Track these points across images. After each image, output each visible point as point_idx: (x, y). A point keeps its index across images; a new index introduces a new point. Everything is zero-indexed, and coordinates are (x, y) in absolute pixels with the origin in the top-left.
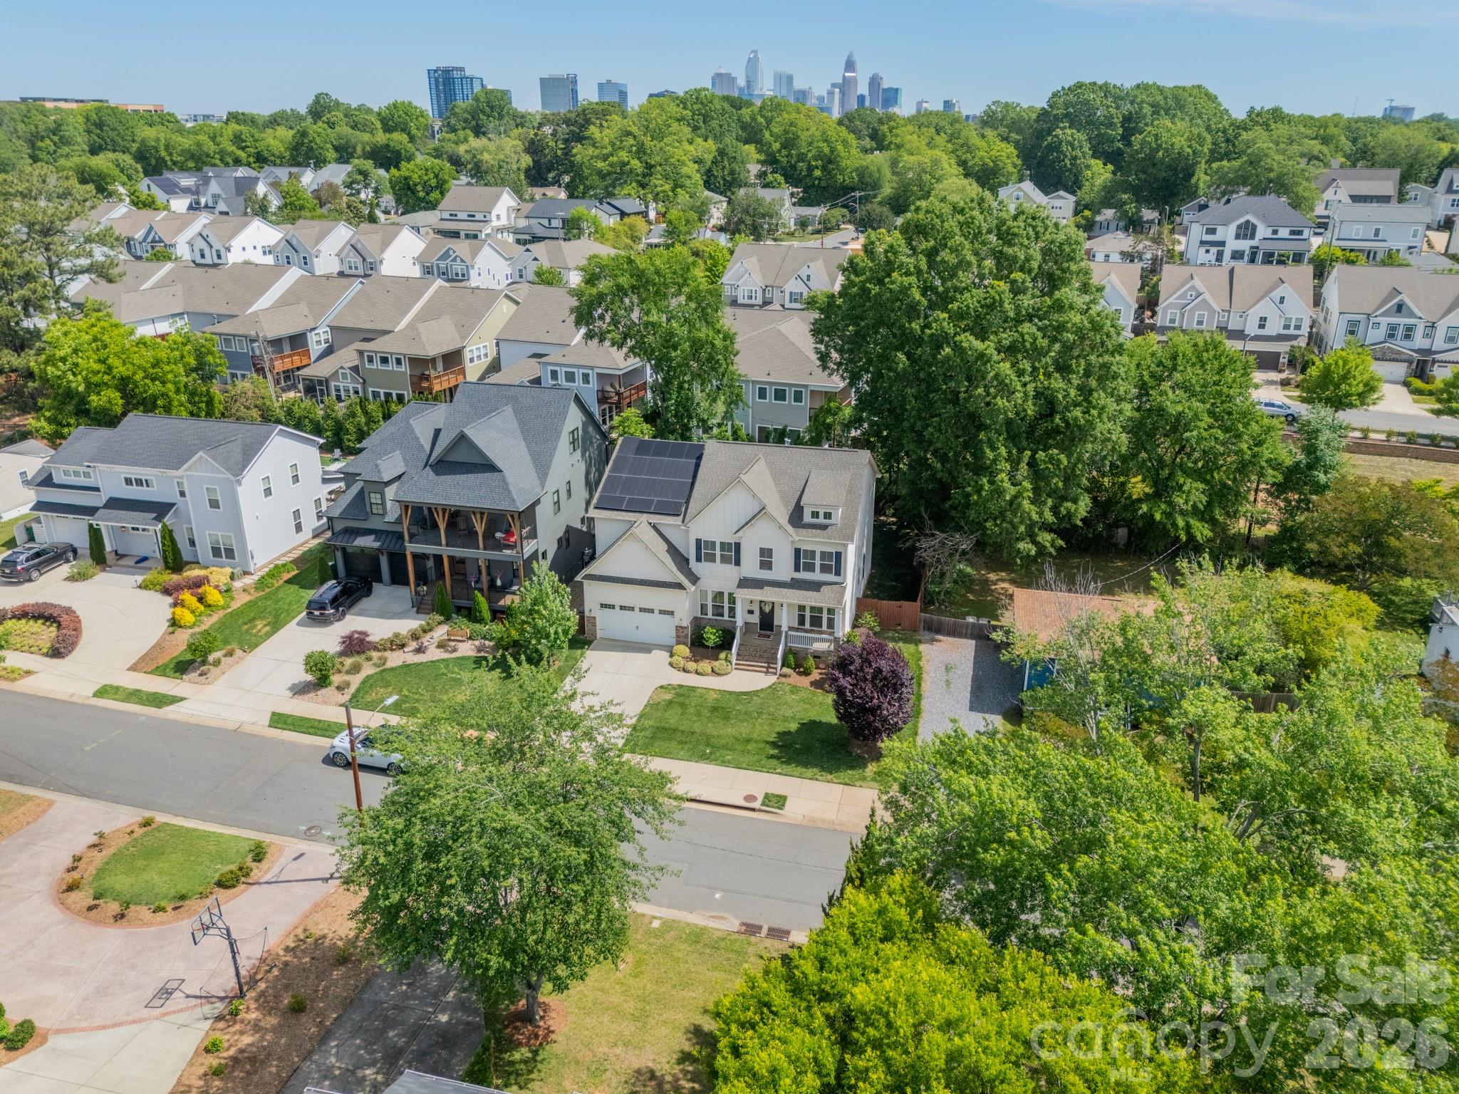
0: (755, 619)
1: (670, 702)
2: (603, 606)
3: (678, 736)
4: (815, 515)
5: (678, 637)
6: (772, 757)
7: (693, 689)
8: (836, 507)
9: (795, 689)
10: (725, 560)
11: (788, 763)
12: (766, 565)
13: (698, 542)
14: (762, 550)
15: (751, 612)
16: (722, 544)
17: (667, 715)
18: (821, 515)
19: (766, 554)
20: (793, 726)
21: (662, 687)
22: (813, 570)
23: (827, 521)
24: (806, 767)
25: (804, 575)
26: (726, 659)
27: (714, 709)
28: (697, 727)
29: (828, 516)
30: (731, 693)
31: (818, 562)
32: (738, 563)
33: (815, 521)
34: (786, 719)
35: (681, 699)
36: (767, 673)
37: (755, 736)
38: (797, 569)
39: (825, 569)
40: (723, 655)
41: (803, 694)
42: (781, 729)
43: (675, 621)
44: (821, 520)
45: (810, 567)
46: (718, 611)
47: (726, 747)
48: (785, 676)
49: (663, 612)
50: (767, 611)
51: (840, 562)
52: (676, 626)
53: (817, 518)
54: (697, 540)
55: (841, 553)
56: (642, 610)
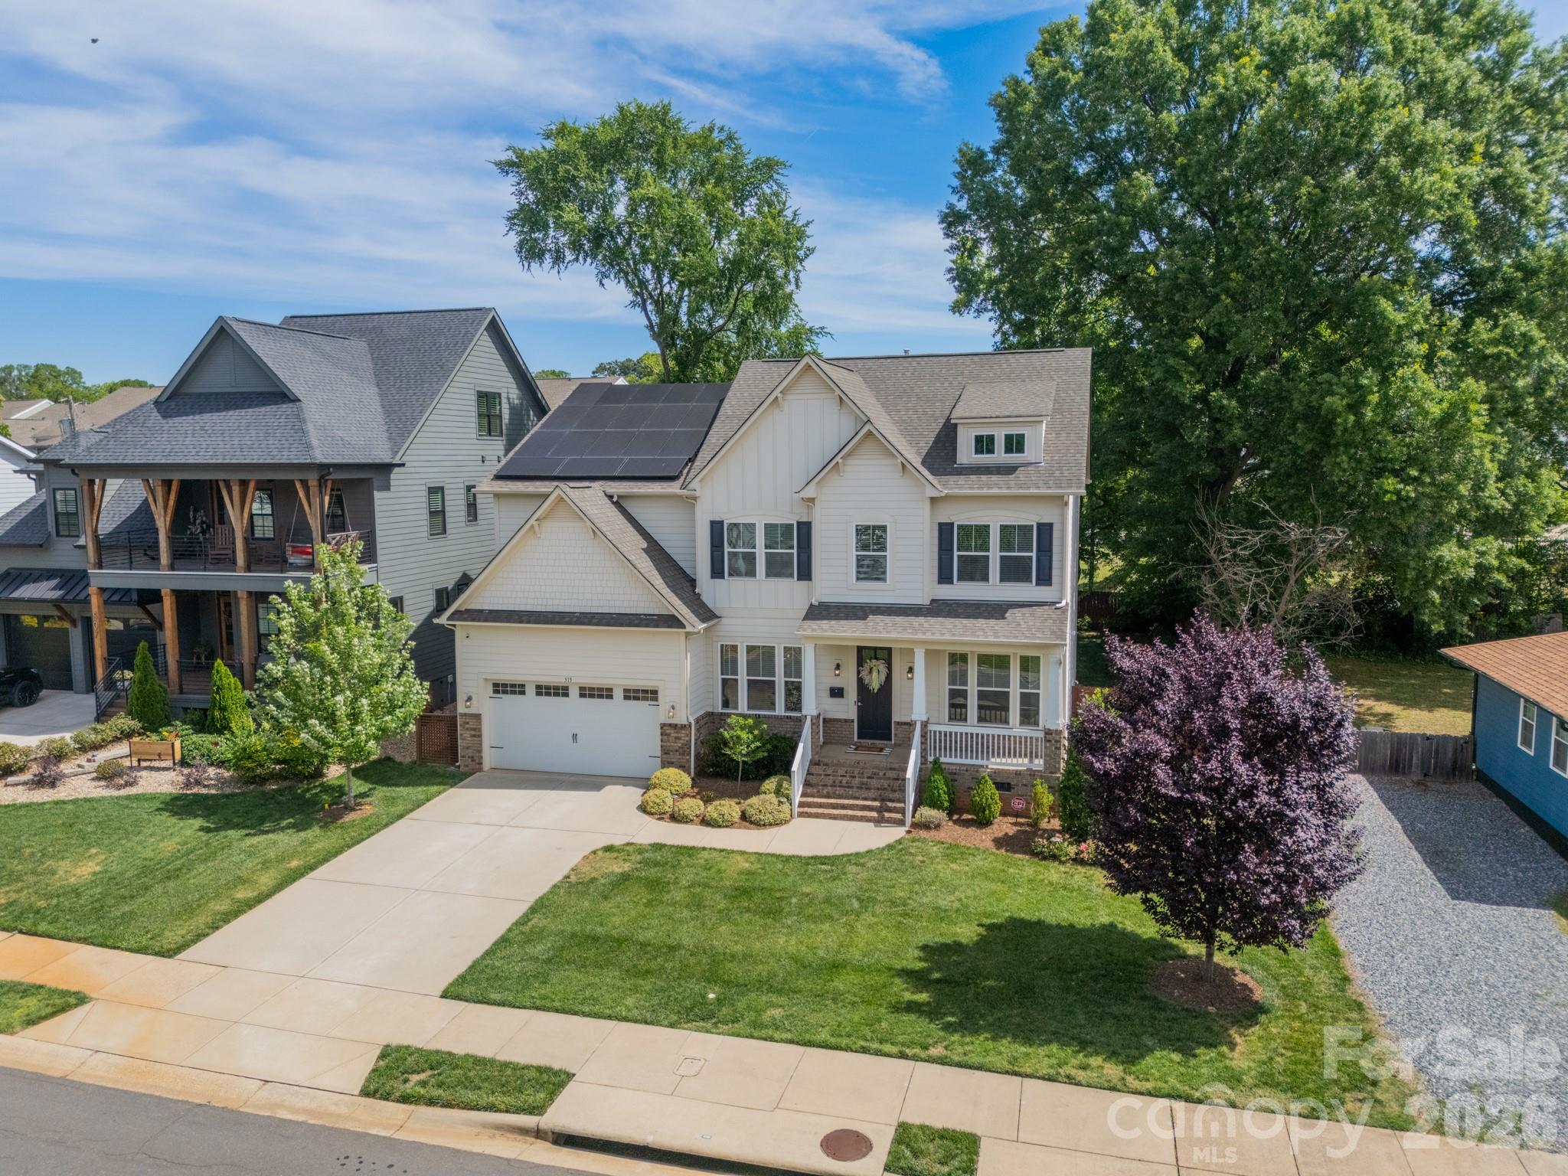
0: (847, 709)
1: (625, 878)
2: (501, 688)
3: (628, 956)
4: (984, 444)
5: (665, 751)
6: (911, 1007)
7: (690, 851)
8: (1034, 420)
9: (954, 852)
10: (777, 568)
11: (967, 1025)
12: (871, 569)
13: (716, 527)
14: (861, 531)
15: (837, 693)
16: (770, 529)
17: (606, 906)
18: (1000, 444)
19: (872, 538)
20: (967, 933)
21: (609, 849)
22: (983, 577)
23: (1014, 458)
24: (1028, 1041)
25: (962, 591)
26: (778, 792)
27: (742, 892)
28: (687, 935)
29: (1015, 444)
30: (787, 859)
31: (995, 555)
32: (805, 574)
33: (985, 459)
34: (941, 915)
35: (653, 873)
36: (879, 821)
37: (855, 954)
38: (944, 577)
39: (1014, 571)
40: (770, 784)
41: (978, 862)
42: (931, 938)
43: (661, 713)
44: (1000, 456)
45: (975, 570)
46: (762, 691)
47: (766, 985)
48: (926, 826)
49: (631, 694)
50: (875, 682)
51: (1051, 551)
52: (663, 726)
53: (991, 451)
54: (713, 523)
55: (1051, 525)
56: (587, 692)
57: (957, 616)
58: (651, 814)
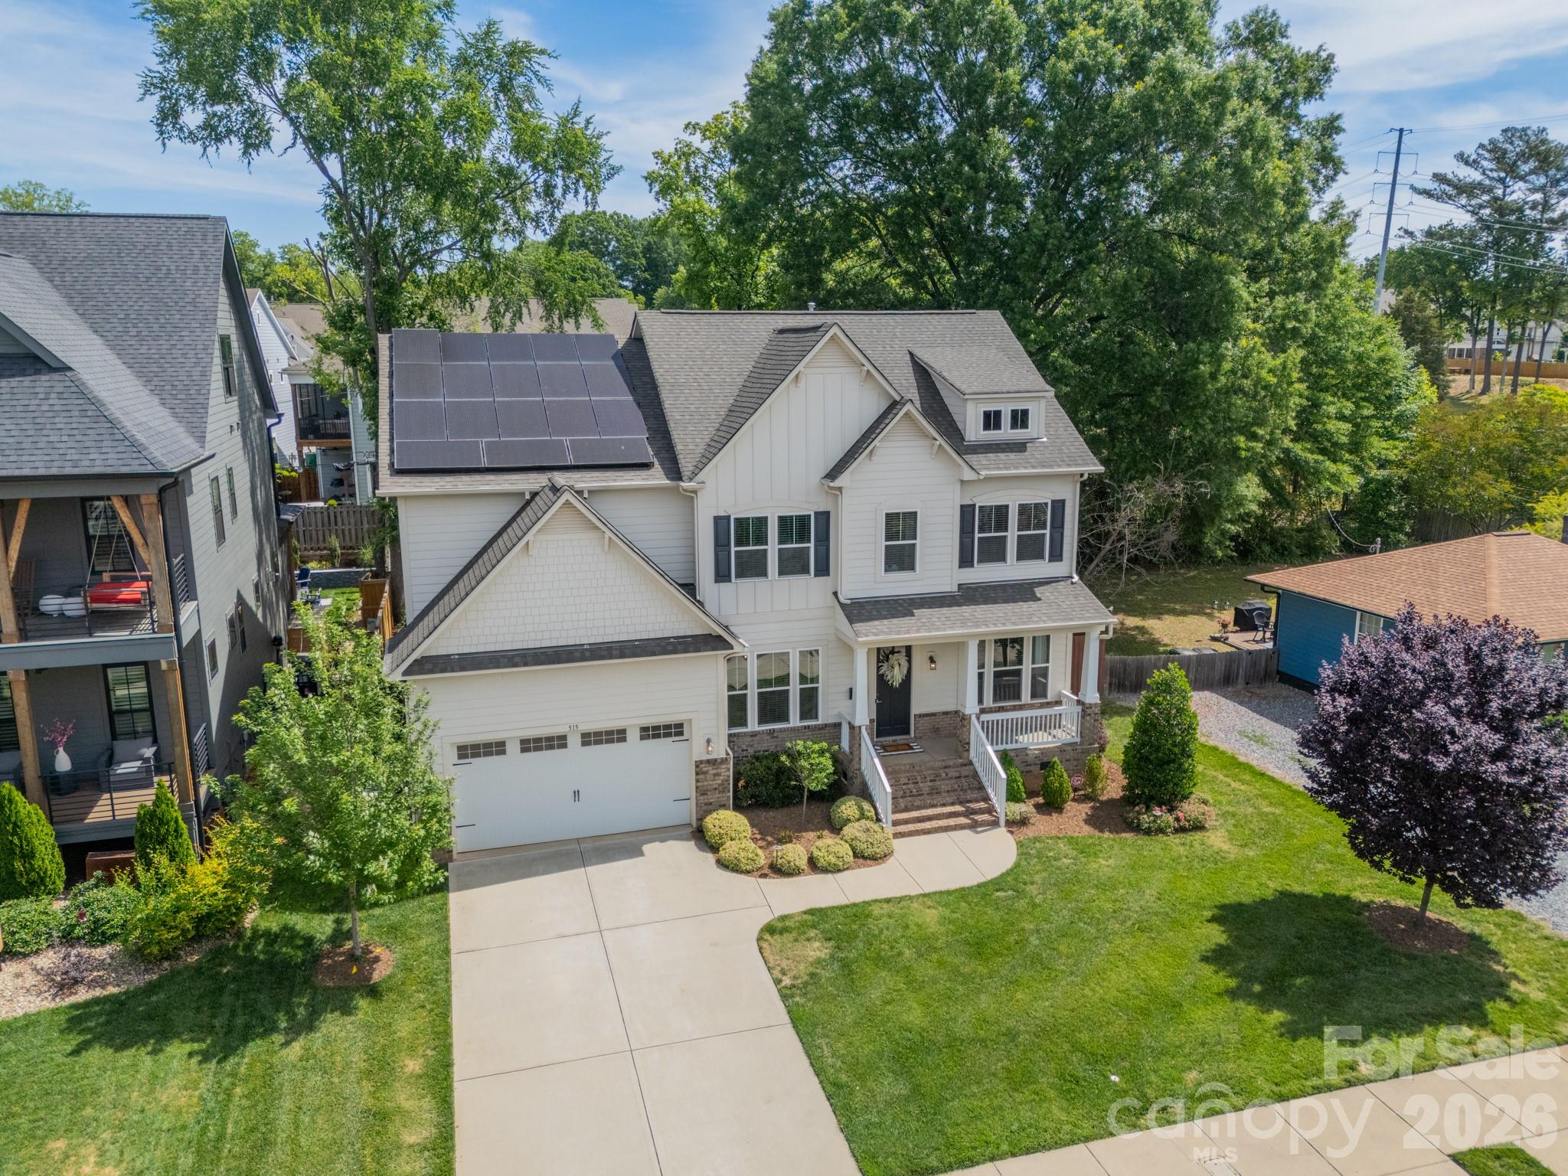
1: (842, 963)
2: (468, 752)
4: (992, 420)
5: (705, 792)
8: (1038, 395)
10: (792, 565)
12: (900, 559)
13: (721, 523)
14: (891, 518)
16: (784, 521)
18: (1006, 420)
19: (901, 526)
21: (772, 930)
22: (1001, 557)
23: (1019, 434)
25: (984, 573)
29: (1020, 419)
31: (1012, 534)
32: (824, 569)
33: (993, 435)
36: (971, 827)
38: (965, 561)
39: (1028, 548)
40: (850, 809)
43: (694, 747)
44: (1006, 432)
45: (994, 552)
48: (1019, 822)
49: (651, 732)
50: (896, 676)
51: (1062, 526)
52: (698, 764)
53: (998, 426)
54: (717, 519)
55: (1063, 502)
56: (590, 739)
57: (994, 601)
58: (748, 872)
